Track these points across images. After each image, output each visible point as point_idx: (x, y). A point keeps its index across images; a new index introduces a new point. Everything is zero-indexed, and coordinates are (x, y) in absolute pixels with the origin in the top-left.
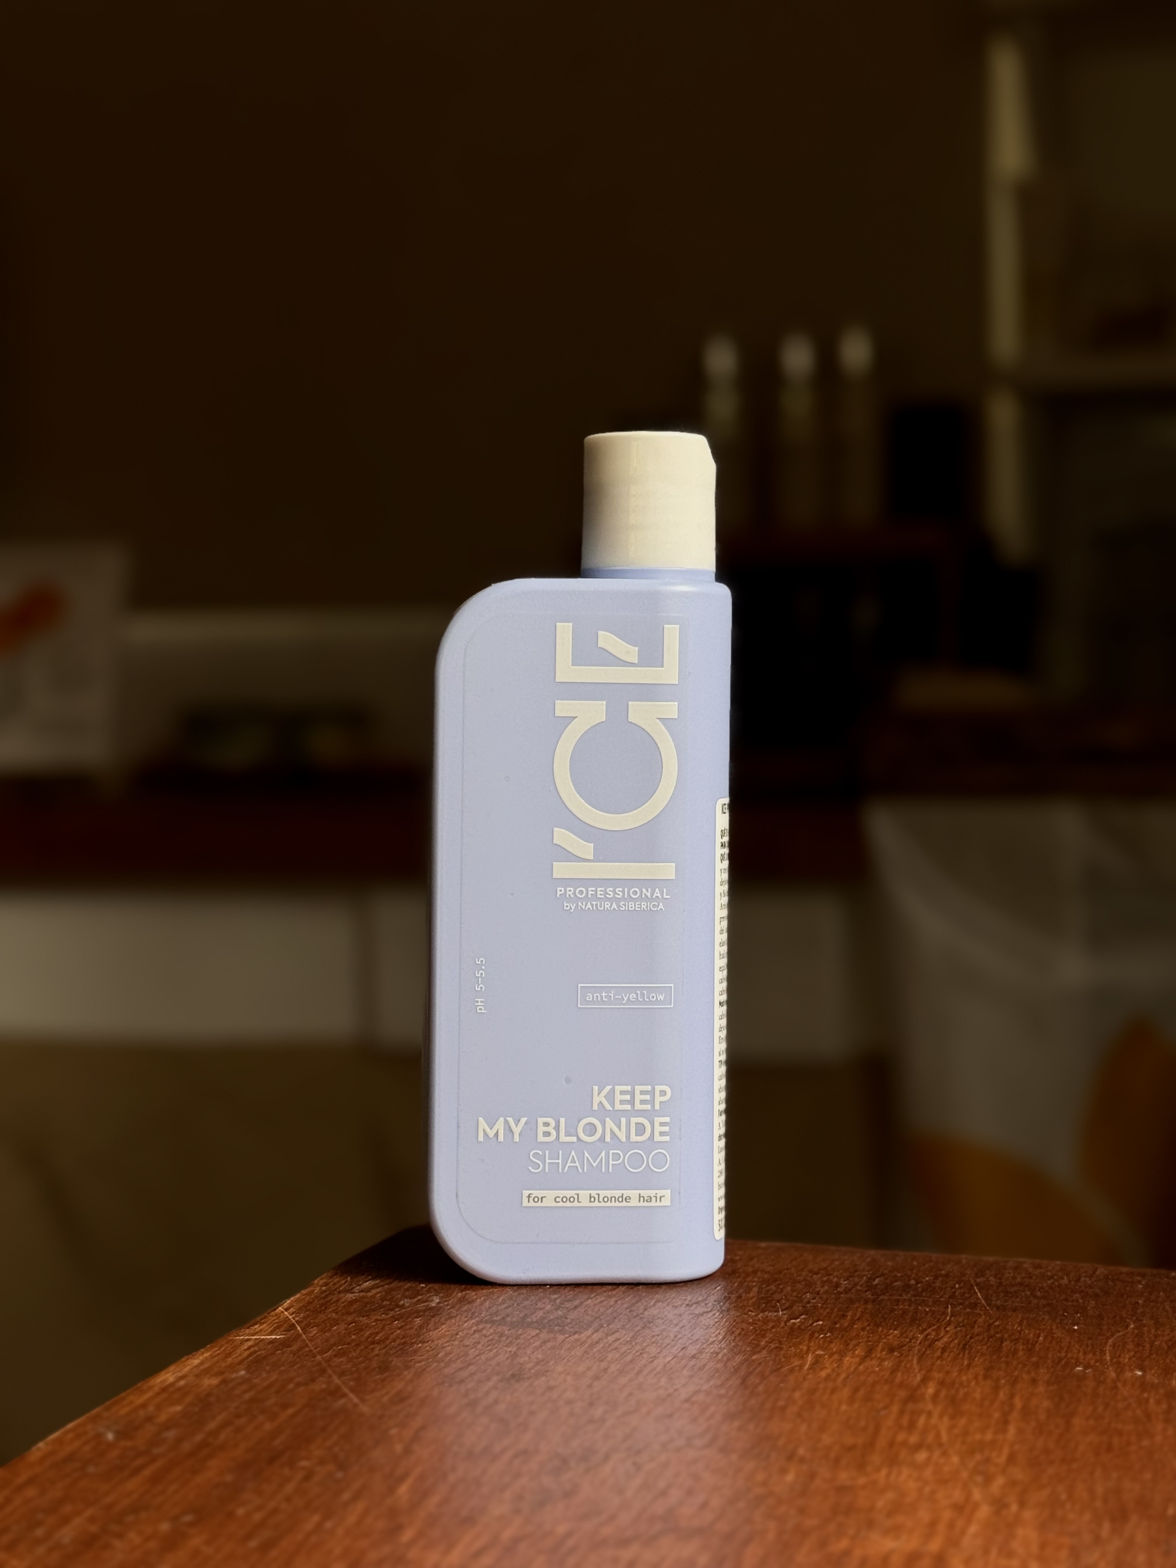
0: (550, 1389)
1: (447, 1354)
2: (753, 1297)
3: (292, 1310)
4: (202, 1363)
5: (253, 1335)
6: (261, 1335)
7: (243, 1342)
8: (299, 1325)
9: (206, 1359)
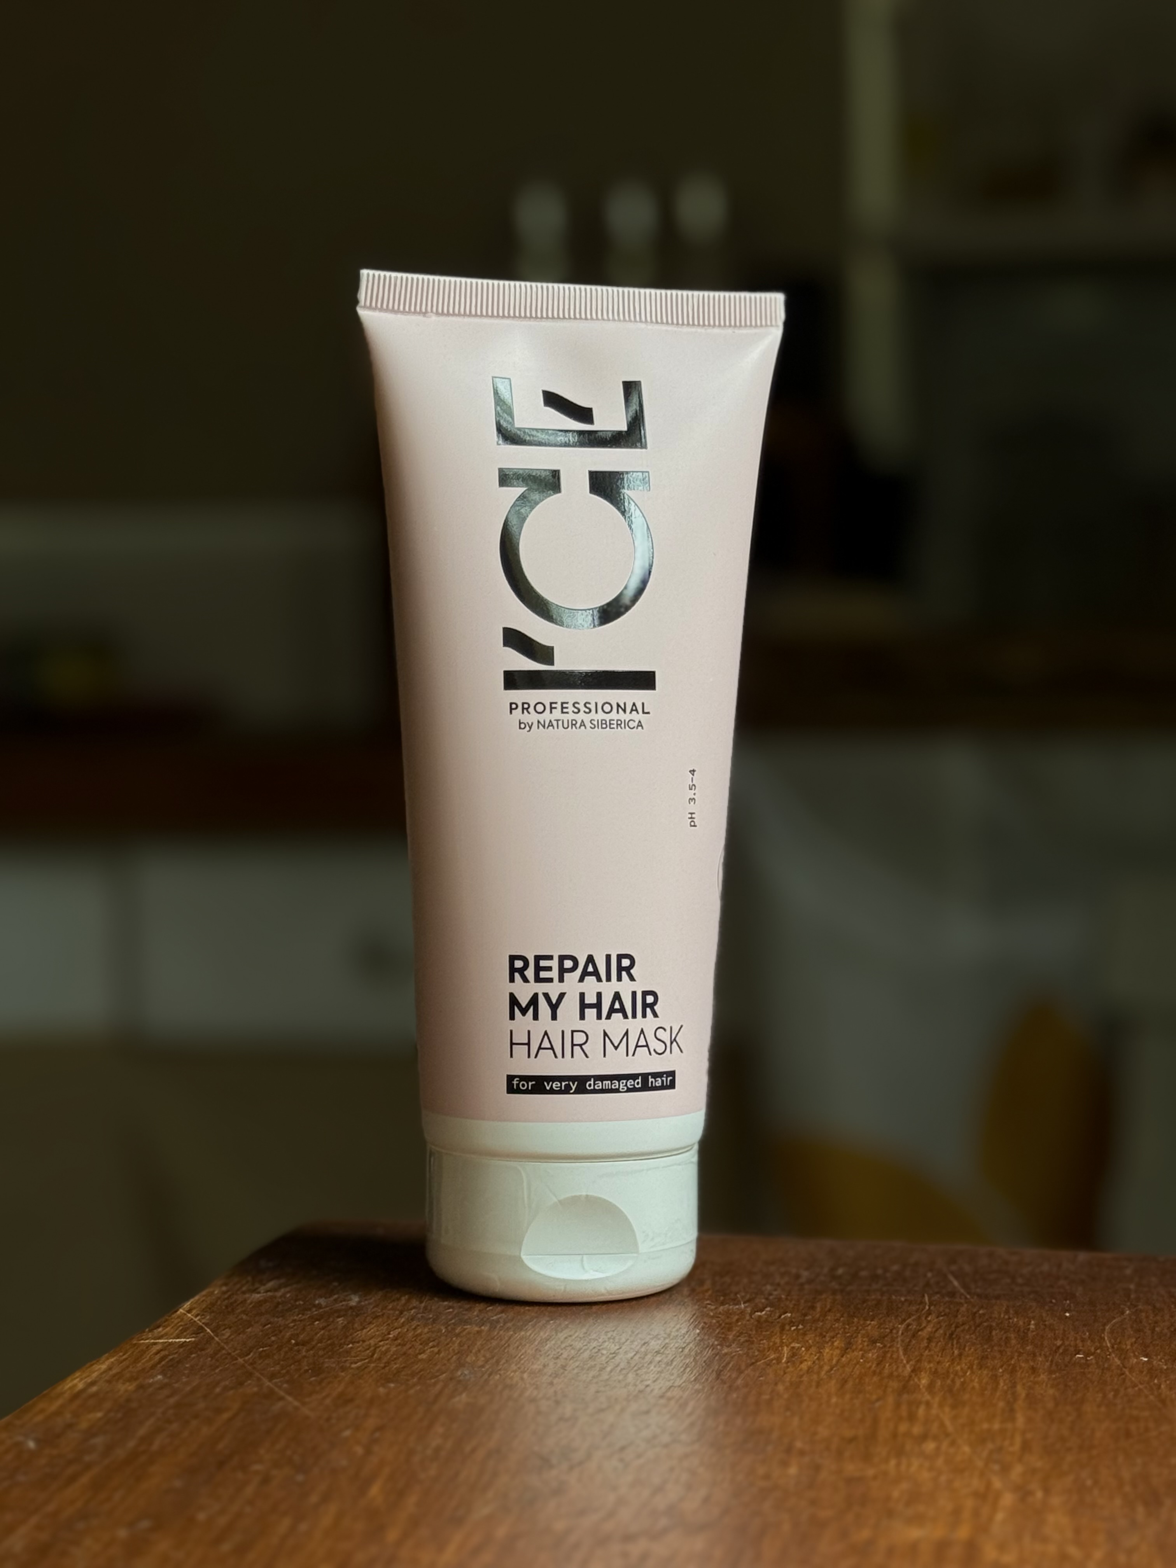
3: (195, 1312)
4: (110, 1369)
5: (159, 1338)
6: (167, 1339)
7: (148, 1346)
8: (207, 1328)
9: (113, 1364)
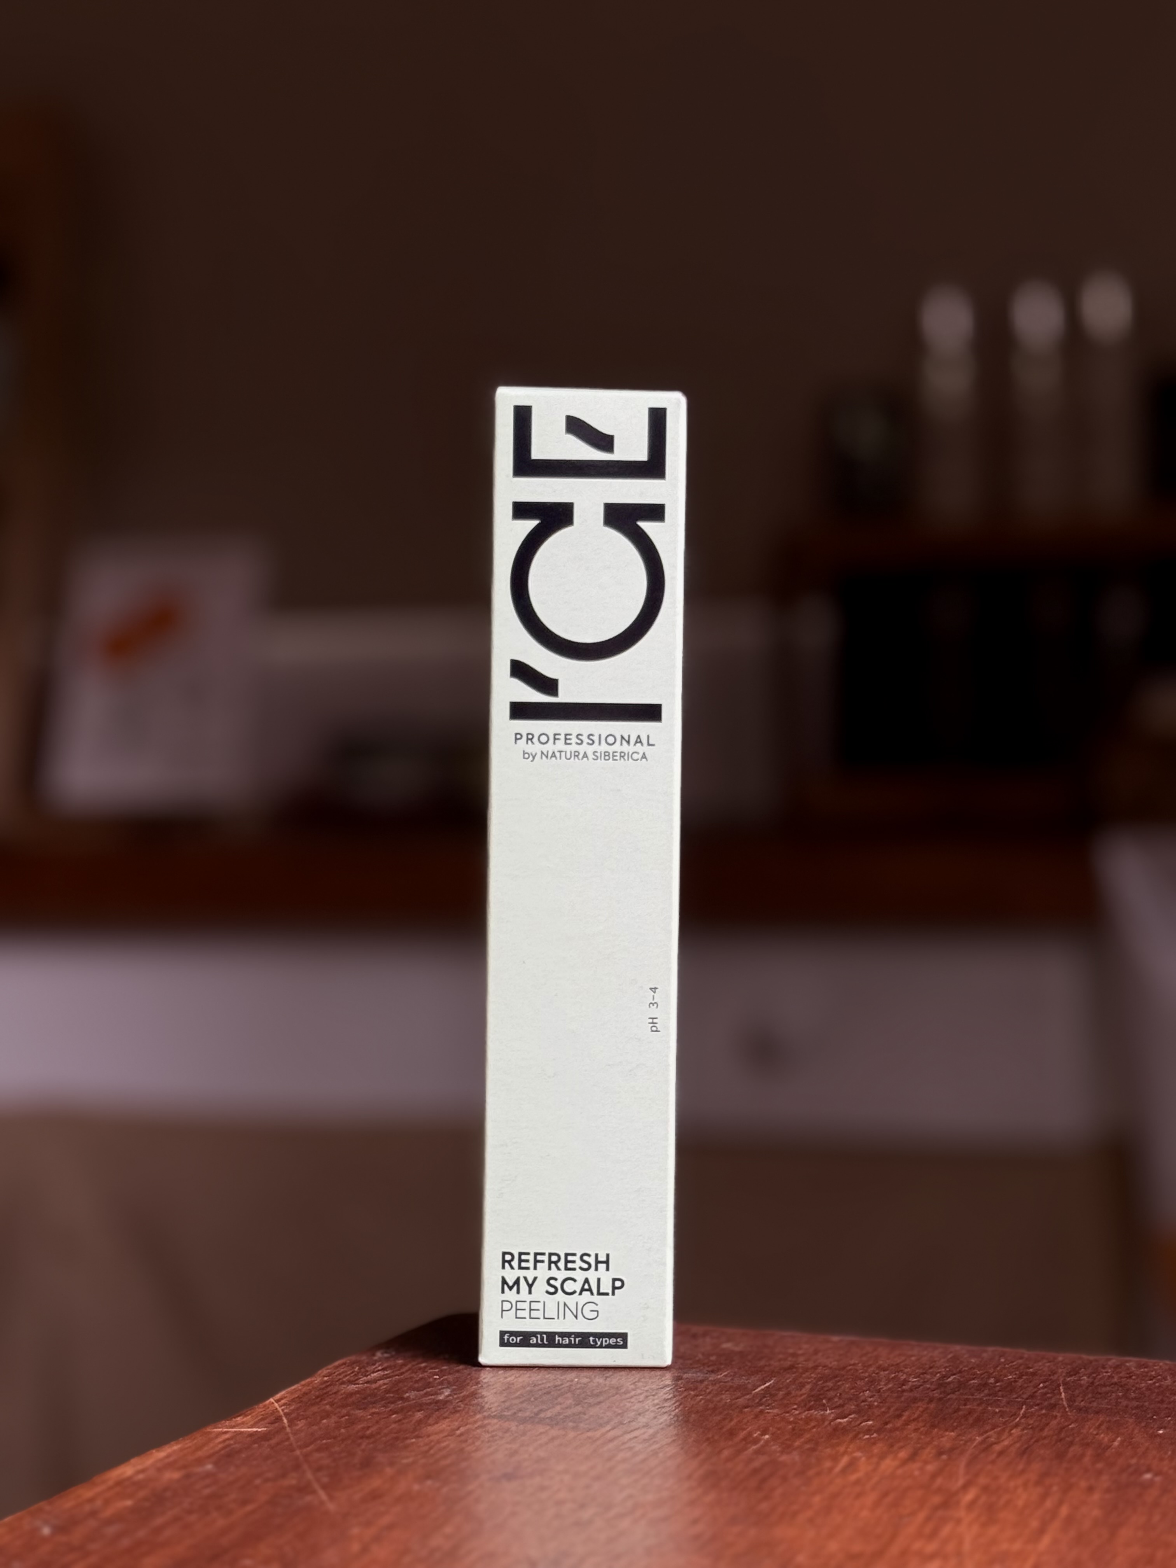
1: (440, 1450)
2: (804, 1394)
3: (283, 1401)
4: (168, 1456)
5: (233, 1427)
6: (240, 1428)
7: (219, 1435)
8: (286, 1418)
9: (175, 1451)
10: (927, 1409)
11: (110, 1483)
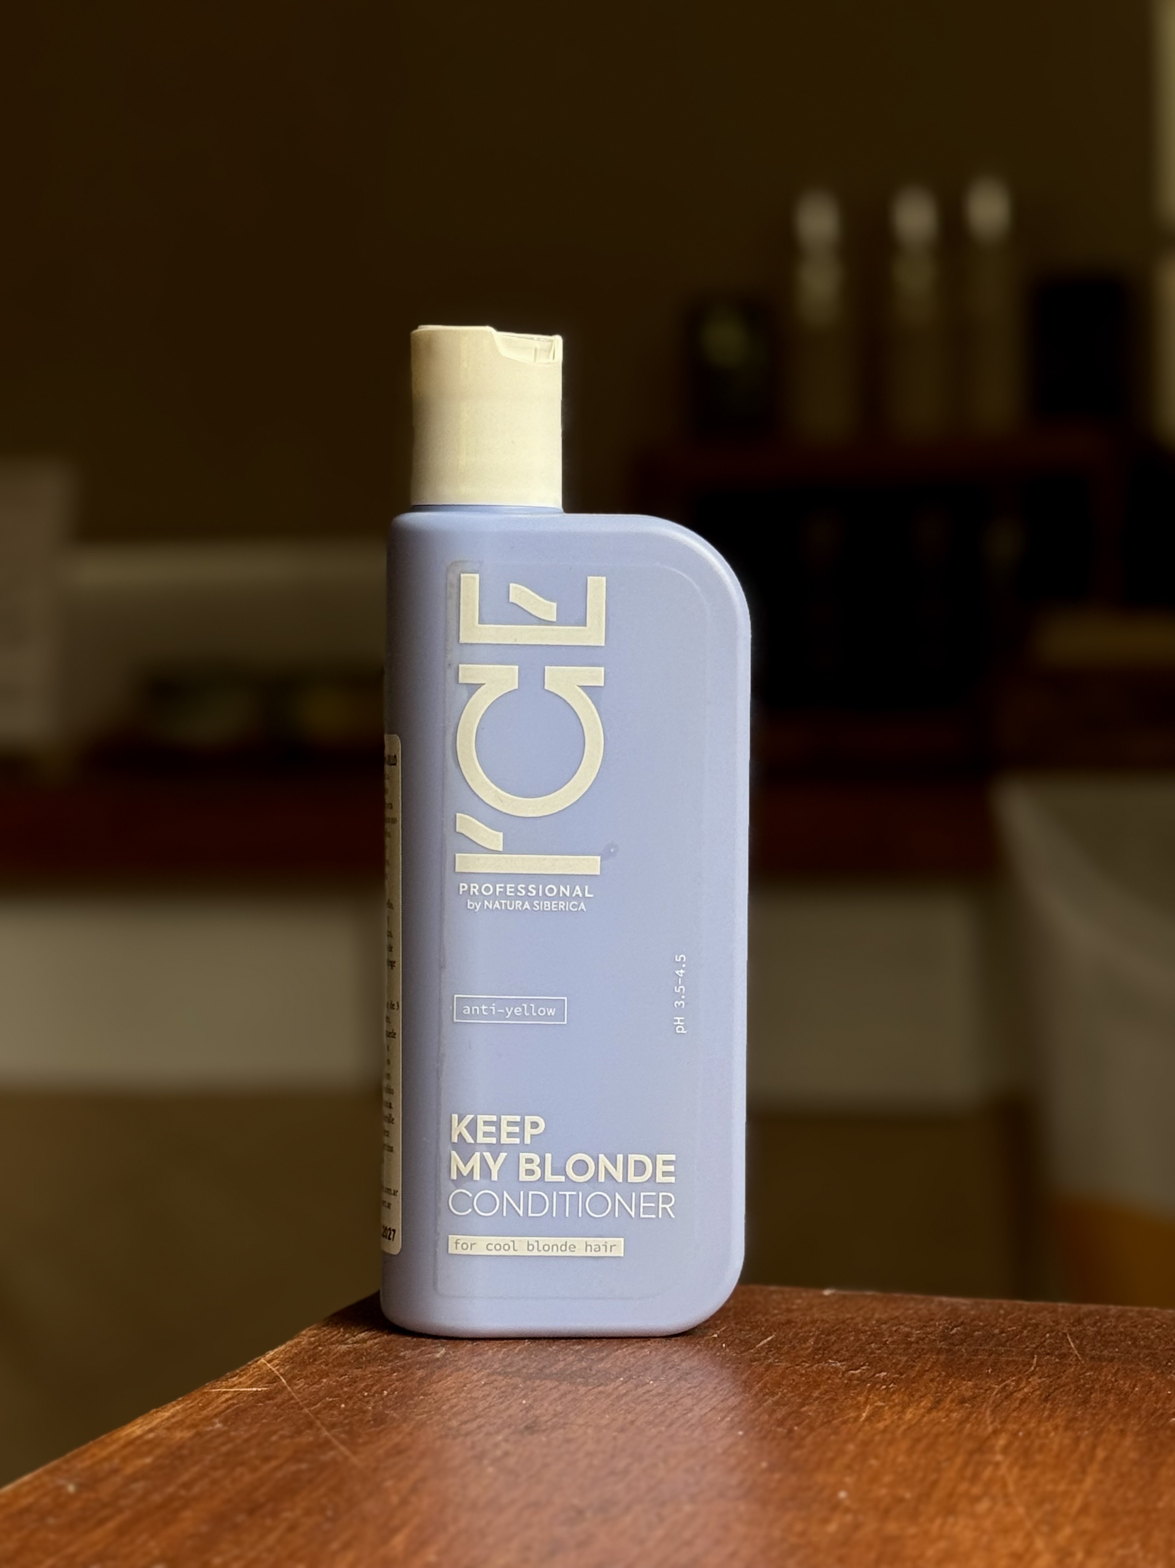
0: (568, 1441)
1: (452, 1407)
2: (809, 1347)
3: (276, 1362)
4: (173, 1416)
5: (231, 1387)
6: (238, 1388)
7: (219, 1395)
8: (283, 1378)
9: (178, 1412)
10: (938, 1360)
11: (122, 1442)
